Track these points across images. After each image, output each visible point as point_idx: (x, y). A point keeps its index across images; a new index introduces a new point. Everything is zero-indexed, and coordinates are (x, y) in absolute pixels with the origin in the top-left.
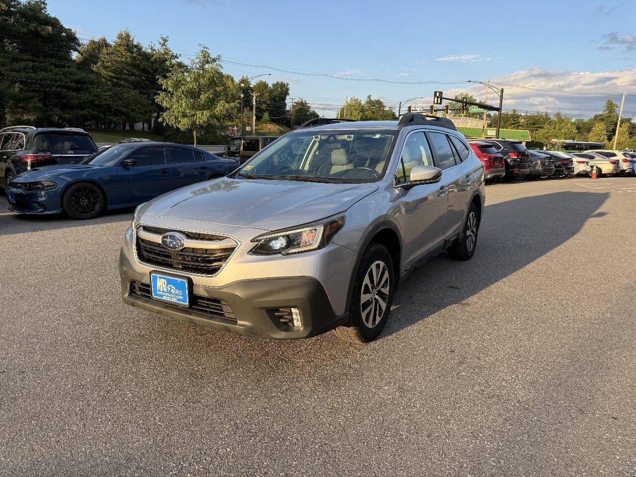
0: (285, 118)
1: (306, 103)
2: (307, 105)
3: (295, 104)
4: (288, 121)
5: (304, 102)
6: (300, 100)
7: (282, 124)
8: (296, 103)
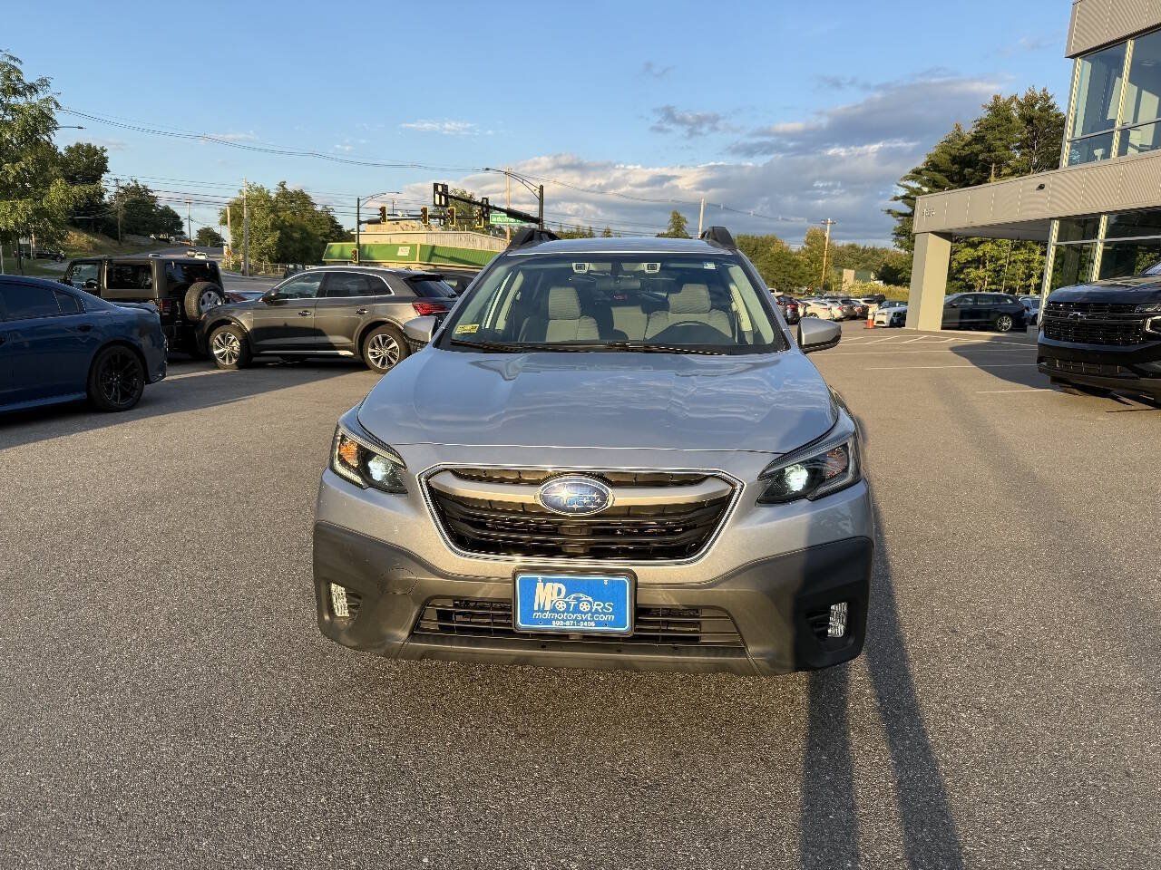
0: (104, 219)
1: (147, 191)
2: (150, 194)
3: (121, 191)
4: (111, 225)
5: (141, 187)
6: (133, 184)
7: (97, 231)
8: (122, 188)
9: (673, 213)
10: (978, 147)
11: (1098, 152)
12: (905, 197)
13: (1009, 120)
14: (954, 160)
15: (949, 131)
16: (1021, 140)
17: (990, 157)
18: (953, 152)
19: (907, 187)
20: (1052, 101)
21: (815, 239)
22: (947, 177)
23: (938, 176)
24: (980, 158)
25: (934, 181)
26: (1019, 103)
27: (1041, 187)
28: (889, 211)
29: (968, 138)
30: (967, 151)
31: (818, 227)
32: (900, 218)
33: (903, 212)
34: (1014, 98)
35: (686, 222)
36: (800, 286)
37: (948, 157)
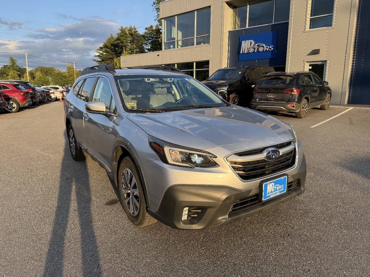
9: (10, 58)
10: (119, 42)
11: (172, 46)
12: (99, 56)
13: (126, 34)
14: (112, 45)
15: (109, 36)
16: (130, 41)
17: (123, 45)
18: (111, 42)
19: (99, 53)
20: (137, 30)
21: (70, 69)
22: (110, 50)
23: (108, 50)
24: (120, 45)
25: (107, 51)
26: (128, 29)
27: (158, 55)
28: (94, 60)
29: (115, 39)
30: (115, 43)
31: (70, 64)
32: (98, 62)
33: (99, 60)
34: (126, 28)
35: (17, 61)
36: (68, 84)
37: (110, 44)
